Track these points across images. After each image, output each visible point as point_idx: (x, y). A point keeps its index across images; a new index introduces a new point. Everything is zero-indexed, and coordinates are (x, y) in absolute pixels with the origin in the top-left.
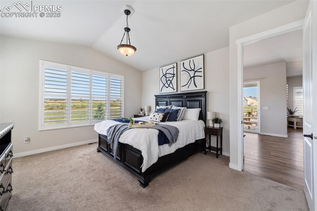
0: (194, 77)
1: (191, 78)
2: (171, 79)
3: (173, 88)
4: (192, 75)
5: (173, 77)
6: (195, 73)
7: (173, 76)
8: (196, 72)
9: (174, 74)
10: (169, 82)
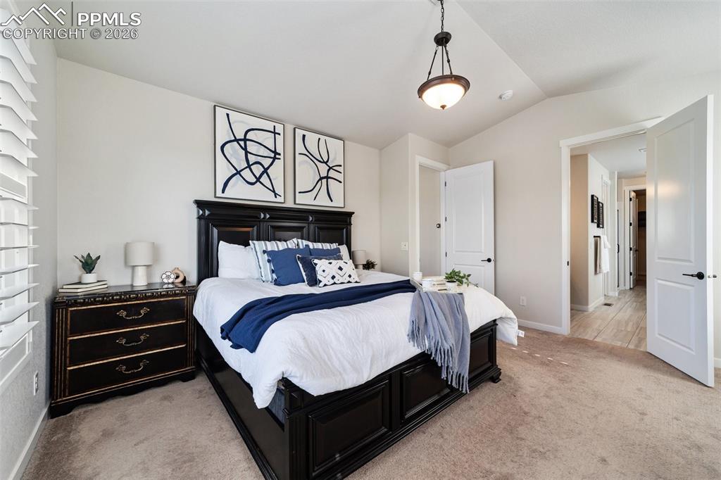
0: (327, 178)
1: (321, 179)
2: (266, 162)
3: (274, 191)
4: (324, 174)
5: (274, 158)
6: (328, 171)
7: (272, 155)
8: (330, 168)
9: (275, 152)
10: (257, 170)
